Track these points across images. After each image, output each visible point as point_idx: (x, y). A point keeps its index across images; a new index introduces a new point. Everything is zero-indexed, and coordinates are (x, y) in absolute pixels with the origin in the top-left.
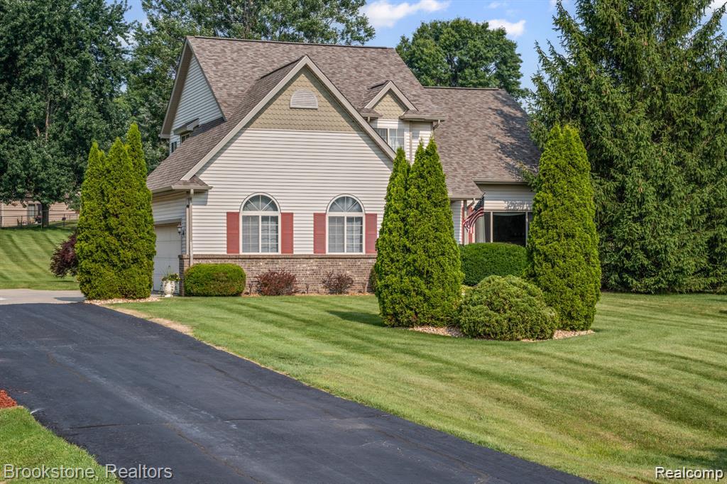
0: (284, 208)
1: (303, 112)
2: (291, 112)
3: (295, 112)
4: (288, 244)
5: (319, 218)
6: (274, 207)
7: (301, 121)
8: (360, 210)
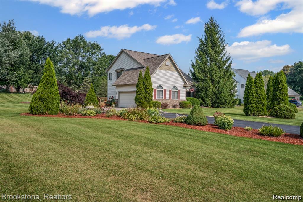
0: (164, 88)
1: (168, 67)
2: (166, 66)
3: (167, 66)
4: (165, 97)
5: (170, 91)
6: (162, 88)
7: (167, 68)
8: (177, 89)
